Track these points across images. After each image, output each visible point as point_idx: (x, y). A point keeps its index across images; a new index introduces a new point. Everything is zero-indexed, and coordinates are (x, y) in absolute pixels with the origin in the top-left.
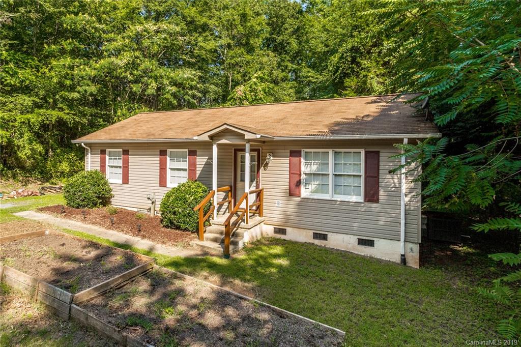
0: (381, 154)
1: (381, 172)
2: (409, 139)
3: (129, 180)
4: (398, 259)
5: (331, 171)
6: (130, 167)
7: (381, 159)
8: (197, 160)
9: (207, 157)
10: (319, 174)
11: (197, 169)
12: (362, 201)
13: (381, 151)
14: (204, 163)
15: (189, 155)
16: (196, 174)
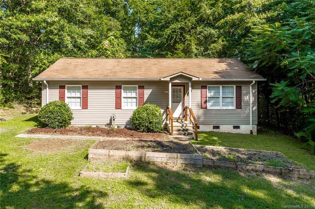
0: (242, 88)
1: (242, 95)
2: (256, 81)
3: (88, 107)
4: (249, 132)
5: (221, 96)
6: (88, 97)
7: (242, 89)
8: (145, 91)
9: (152, 90)
10: (215, 97)
11: (145, 97)
12: (235, 108)
13: (242, 86)
14: (149, 93)
15: (139, 88)
16: (144, 100)
